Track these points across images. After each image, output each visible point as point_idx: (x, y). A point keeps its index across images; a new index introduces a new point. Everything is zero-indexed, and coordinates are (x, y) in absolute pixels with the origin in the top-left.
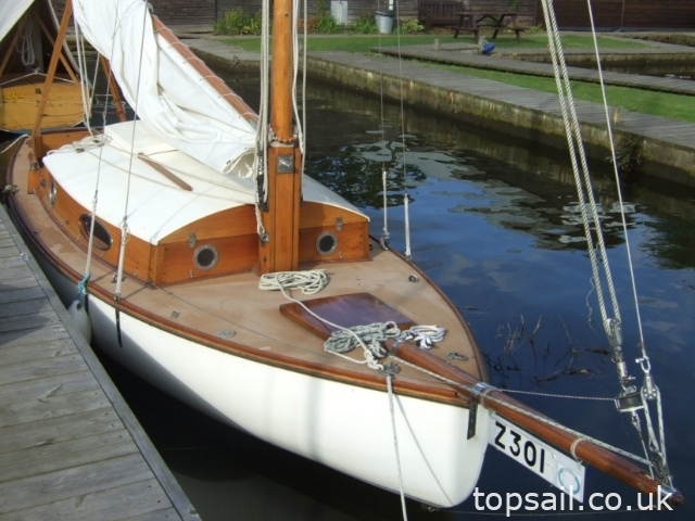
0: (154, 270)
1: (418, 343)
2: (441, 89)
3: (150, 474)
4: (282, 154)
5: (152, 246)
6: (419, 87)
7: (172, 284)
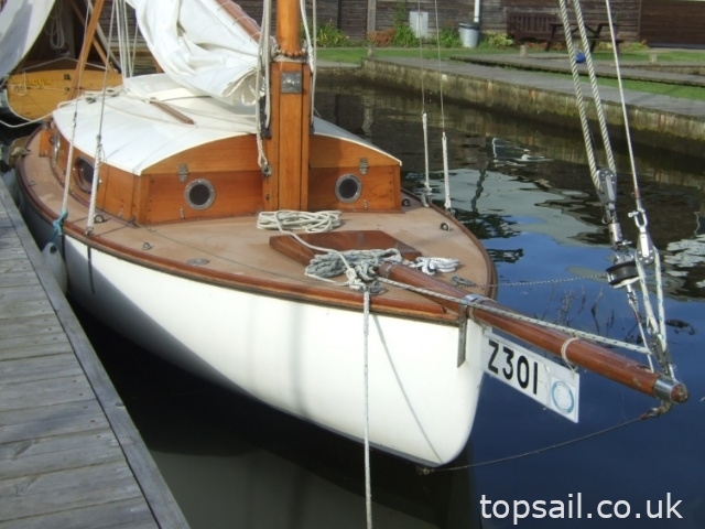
0: (138, 206)
1: (420, 268)
2: (522, 87)
3: (80, 371)
4: (287, 70)
5: (136, 176)
6: (498, 87)
7: (157, 224)
